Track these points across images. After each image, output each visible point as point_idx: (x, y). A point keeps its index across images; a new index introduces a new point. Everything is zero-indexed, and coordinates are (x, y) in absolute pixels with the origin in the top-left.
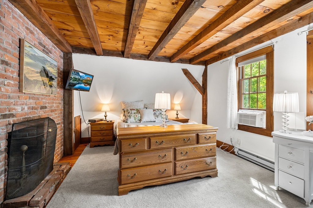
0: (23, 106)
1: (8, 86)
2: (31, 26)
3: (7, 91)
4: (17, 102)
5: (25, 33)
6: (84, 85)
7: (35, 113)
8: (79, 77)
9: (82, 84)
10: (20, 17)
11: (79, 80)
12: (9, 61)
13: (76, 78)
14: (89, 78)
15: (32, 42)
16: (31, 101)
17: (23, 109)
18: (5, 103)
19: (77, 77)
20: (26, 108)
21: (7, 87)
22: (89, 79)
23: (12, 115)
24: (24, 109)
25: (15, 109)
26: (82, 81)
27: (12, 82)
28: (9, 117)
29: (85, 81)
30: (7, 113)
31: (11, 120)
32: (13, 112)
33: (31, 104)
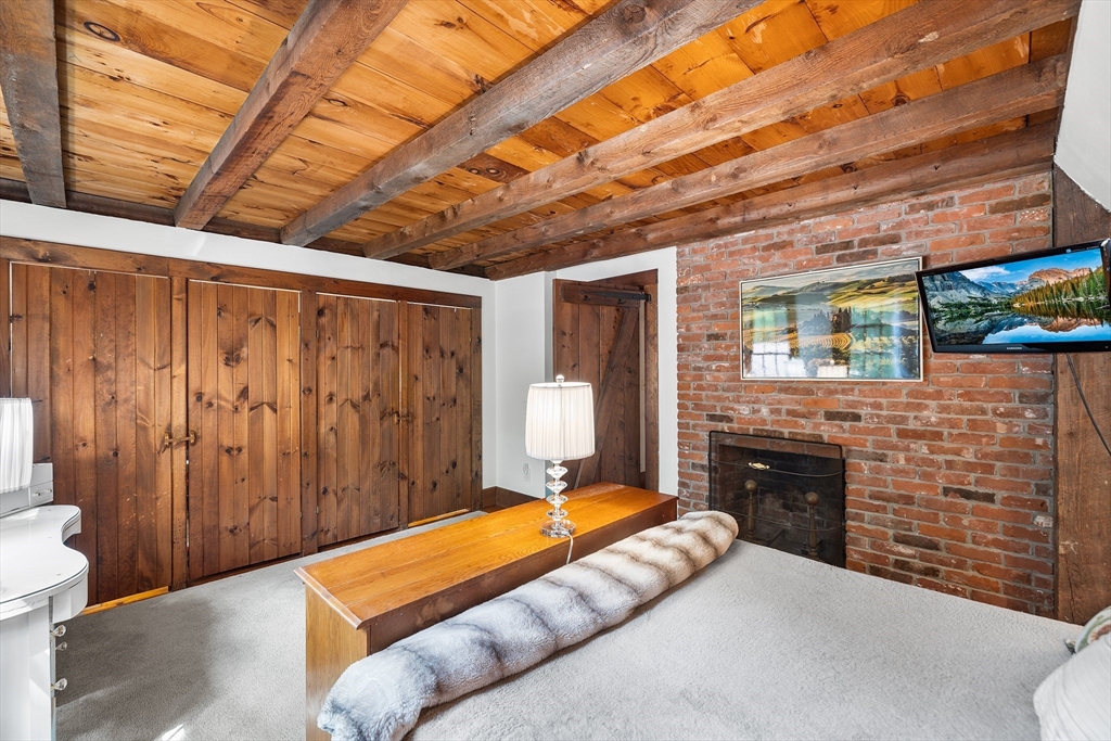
0: (756, 406)
1: (719, 371)
2: (779, 234)
3: (716, 379)
4: (741, 397)
5: (758, 262)
6: (1043, 325)
7: (796, 425)
8: (976, 294)
9: (1022, 324)
10: (745, 241)
11: (986, 306)
12: (722, 332)
13: (960, 306)
14: (1049, 273)
15: (785, 265)
16: (783, 396)
17: (755, 411)
18: (714, 397)
19: (960, 296)
20: (765, 411)
21: (717, 374)
22: (1052, 281)
23: (729, 420)
24: (759, 411)
25: (732, 409)
26: (1009, 306)
27: (726, 365)
28: (721, 421)
29: (1032, 304)
30: (719, 413)
31: (725, 426)
32: (730, 413)
33: (779, 402)
